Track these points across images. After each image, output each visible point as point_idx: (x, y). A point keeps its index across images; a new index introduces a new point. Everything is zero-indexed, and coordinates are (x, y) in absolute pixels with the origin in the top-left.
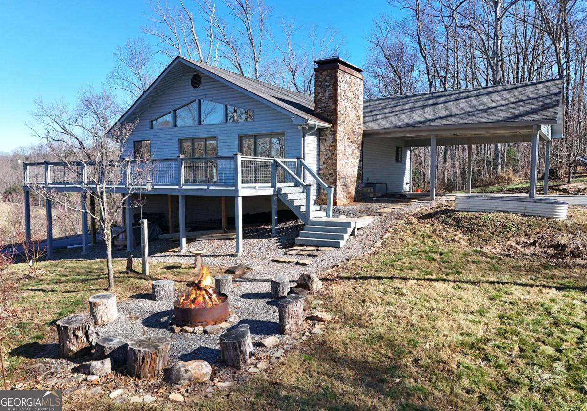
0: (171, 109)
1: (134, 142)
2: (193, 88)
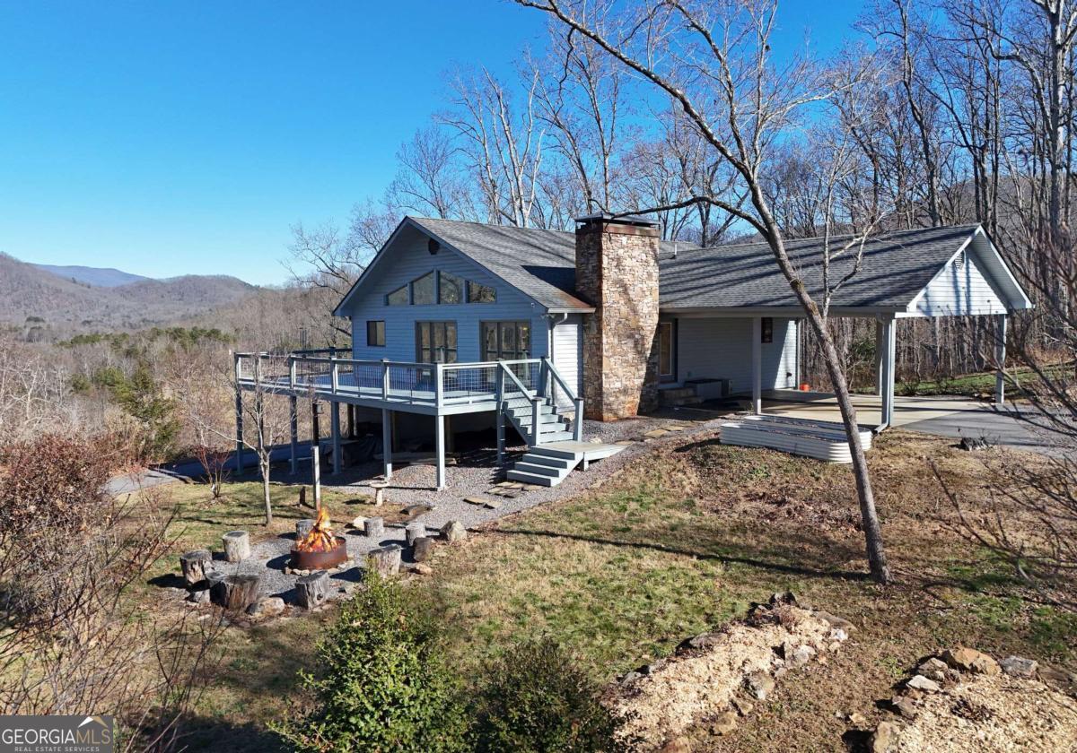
0: (407, 280)
1: (368, 322)
2: (429, 255)
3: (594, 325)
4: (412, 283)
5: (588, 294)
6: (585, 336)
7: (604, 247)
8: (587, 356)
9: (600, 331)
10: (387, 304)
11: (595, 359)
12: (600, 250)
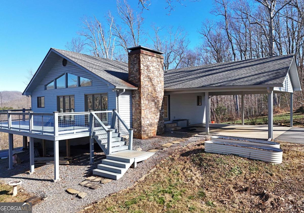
0: (54, 79)
1: (38, 98)
2: (63, 66)
3: (137, 95)
4: (56, 79)
5: (134, 82)
6: (133, 100)
7: (141, 60)
8: (134, 109)
9: (140, 98)
10: (46, 89)
11: (138, 111)
12: (140, 61)
